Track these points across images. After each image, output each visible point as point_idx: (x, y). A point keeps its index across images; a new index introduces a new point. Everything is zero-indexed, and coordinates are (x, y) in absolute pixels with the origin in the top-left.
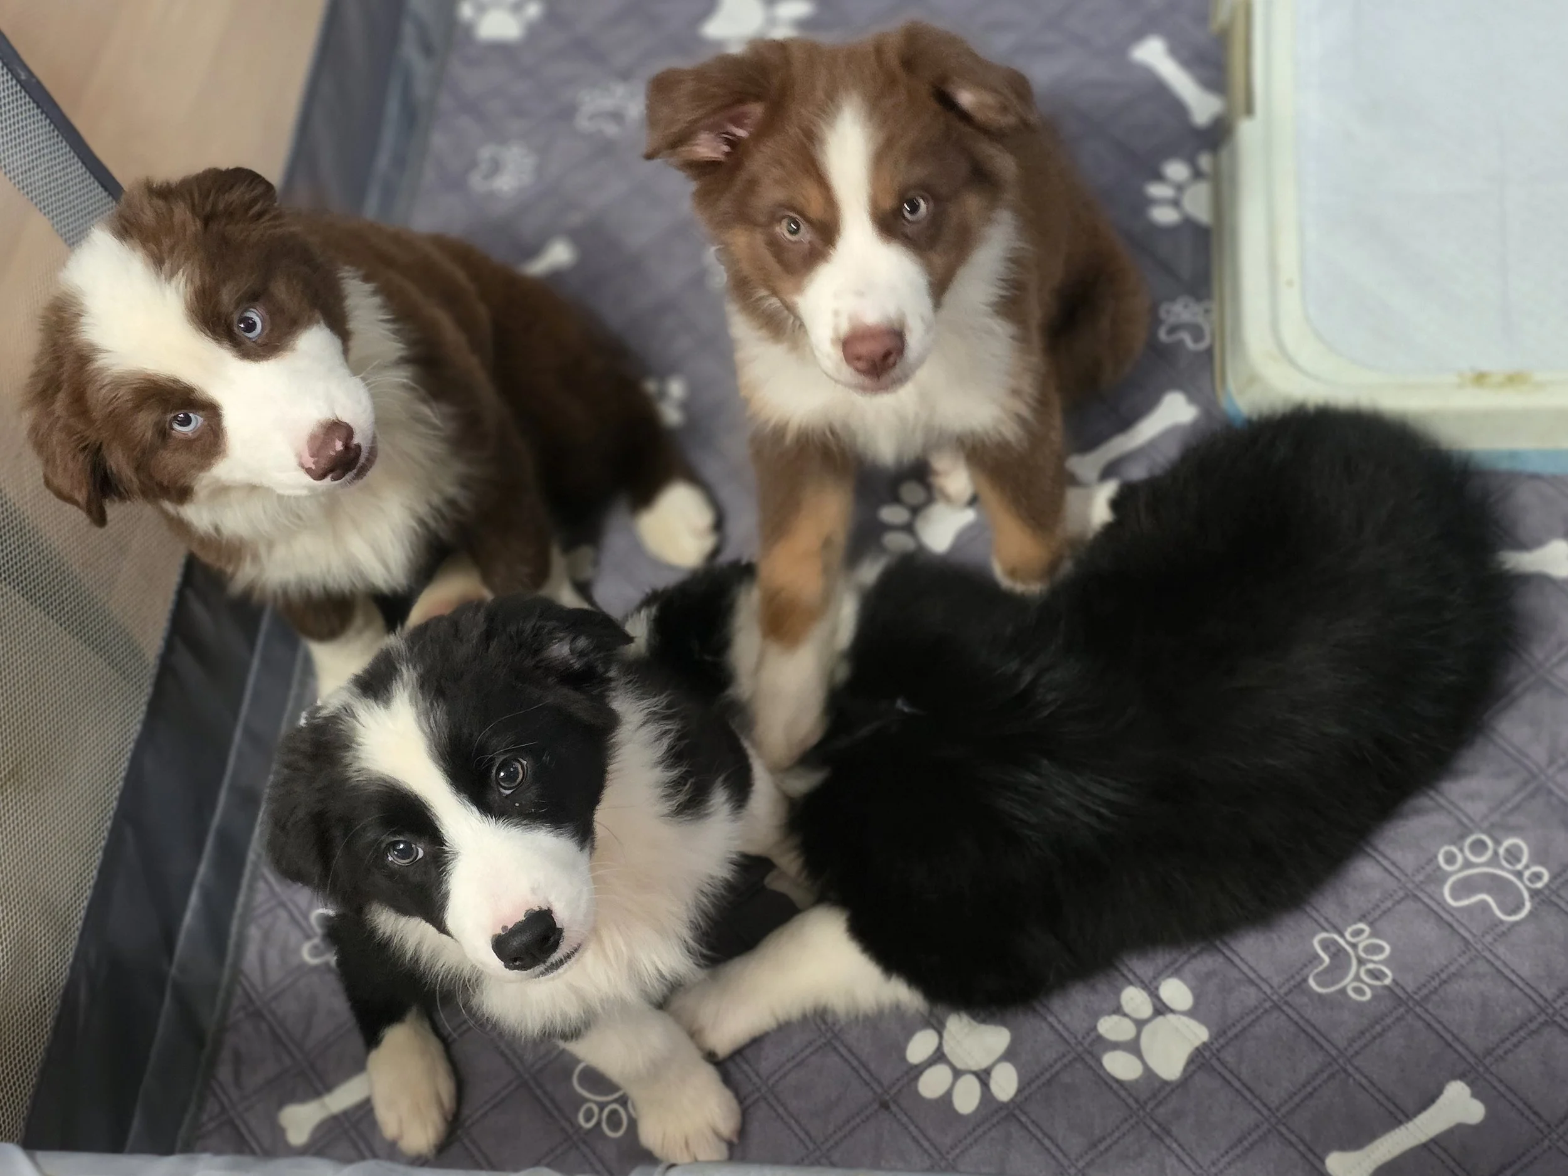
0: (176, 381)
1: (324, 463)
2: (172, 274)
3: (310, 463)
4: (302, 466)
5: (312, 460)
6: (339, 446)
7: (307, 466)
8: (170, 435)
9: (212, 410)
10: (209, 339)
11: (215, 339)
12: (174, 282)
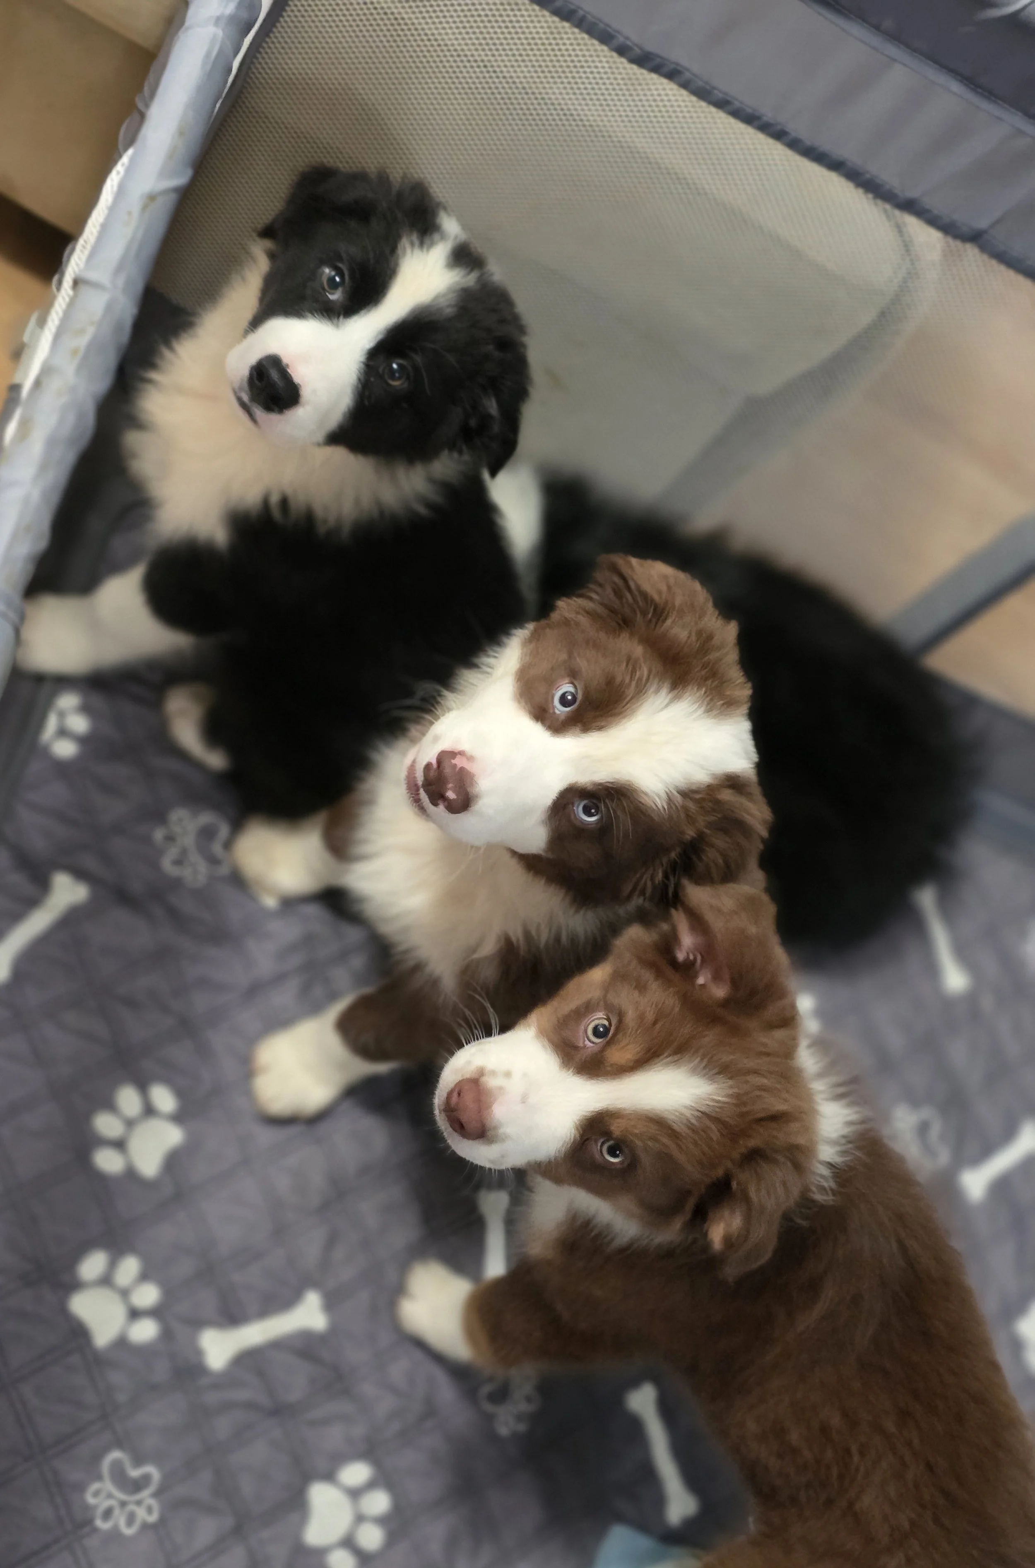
0: (600, 728)
1: (447, 771)
2: (670, 800)
3: (458, 762)
4: (461, 753)
5: (459, 766)
6: (451, 795)
7: (459, 756)
8: (569, 676)
9: (558, 727)
10: (605, 781)
11: (600, 784)
12: (664, 796)
